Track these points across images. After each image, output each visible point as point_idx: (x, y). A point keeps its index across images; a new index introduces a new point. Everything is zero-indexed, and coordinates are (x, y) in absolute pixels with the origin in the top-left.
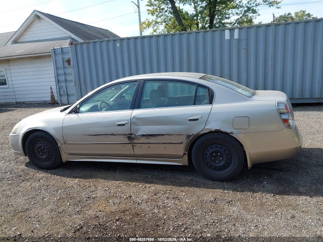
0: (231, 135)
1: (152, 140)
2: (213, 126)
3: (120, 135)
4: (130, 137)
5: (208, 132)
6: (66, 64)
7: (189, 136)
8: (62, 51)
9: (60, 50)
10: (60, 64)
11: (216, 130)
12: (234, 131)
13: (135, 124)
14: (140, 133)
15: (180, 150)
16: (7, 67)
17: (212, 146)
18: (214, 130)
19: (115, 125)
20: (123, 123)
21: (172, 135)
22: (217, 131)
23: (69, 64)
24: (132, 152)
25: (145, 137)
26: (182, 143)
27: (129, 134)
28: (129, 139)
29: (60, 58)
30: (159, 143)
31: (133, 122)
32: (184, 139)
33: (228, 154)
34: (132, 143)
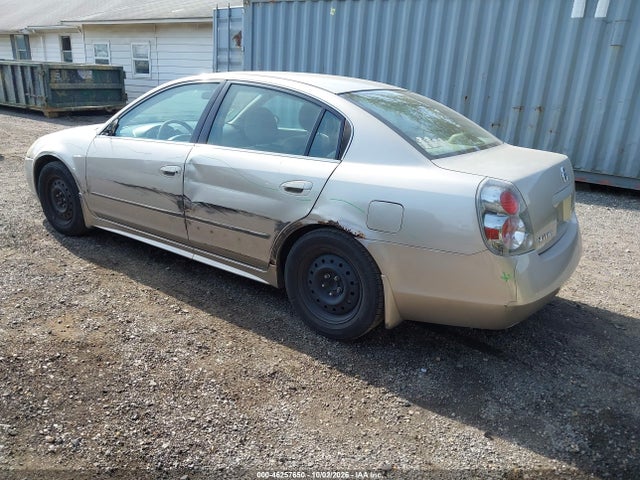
0: (359, 240)
1: (217, 218)
2: (326, 212)
3: (165, 193)
4: (182, 202)
5: (316, 222)
6: (234, 44)
7: (280, 225)
8: (230, 16)
9: (227, 13)
10: (224, 44)
11: (331, 221)
12: (367, 233)
13: (191, 175)
14: (198, 198)
15: (264, 252)
16: (153, 39)
17: (325, 257)
18: (326, 222)
19: (159, 171)
20: (172, 169)
21: (251, 215)
22: (332, 226)
23: (239, 44)
24: (184, 236)
25: (204, 209)
26: (267, 237)
27: (179, 196)
28: (179, 207)
29: (224, 28)
30: (227, 228)
31: (189, 172)
32: (270, 229)
33: (352, 283)
34: (184, 216)
